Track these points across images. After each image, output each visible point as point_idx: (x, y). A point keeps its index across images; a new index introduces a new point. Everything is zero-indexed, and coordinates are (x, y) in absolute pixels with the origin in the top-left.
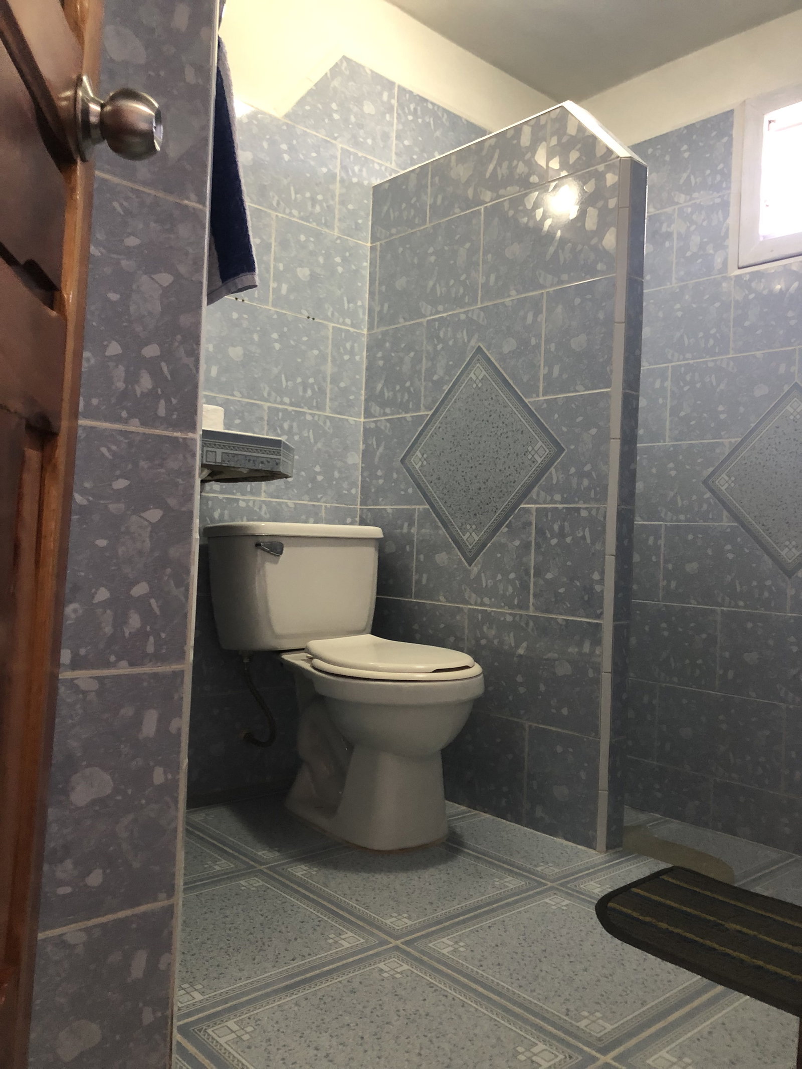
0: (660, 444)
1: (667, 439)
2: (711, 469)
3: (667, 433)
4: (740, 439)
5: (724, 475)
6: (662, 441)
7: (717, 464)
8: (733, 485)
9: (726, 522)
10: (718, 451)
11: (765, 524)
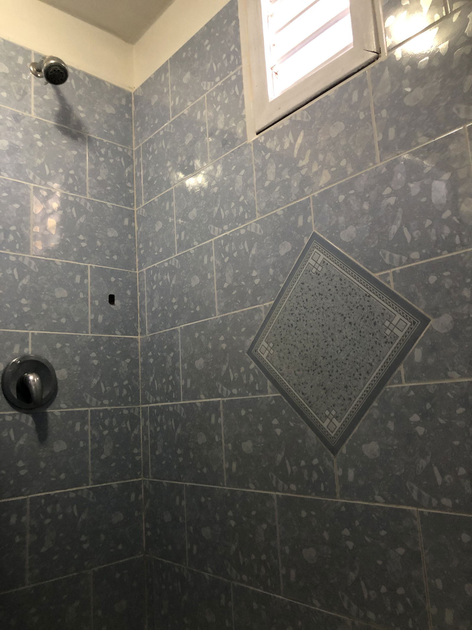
0: (212, 318)
1: (217, 313)
2: (252, 338)
3: (217, 307)
4: (273, 302)
5: (264, 343)
6: (213, 315)
7: (257, 332)
8: (272, 351)
9: (271, 394)
10: (256, 318)
11: (305, 392)
